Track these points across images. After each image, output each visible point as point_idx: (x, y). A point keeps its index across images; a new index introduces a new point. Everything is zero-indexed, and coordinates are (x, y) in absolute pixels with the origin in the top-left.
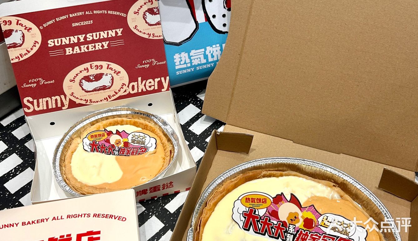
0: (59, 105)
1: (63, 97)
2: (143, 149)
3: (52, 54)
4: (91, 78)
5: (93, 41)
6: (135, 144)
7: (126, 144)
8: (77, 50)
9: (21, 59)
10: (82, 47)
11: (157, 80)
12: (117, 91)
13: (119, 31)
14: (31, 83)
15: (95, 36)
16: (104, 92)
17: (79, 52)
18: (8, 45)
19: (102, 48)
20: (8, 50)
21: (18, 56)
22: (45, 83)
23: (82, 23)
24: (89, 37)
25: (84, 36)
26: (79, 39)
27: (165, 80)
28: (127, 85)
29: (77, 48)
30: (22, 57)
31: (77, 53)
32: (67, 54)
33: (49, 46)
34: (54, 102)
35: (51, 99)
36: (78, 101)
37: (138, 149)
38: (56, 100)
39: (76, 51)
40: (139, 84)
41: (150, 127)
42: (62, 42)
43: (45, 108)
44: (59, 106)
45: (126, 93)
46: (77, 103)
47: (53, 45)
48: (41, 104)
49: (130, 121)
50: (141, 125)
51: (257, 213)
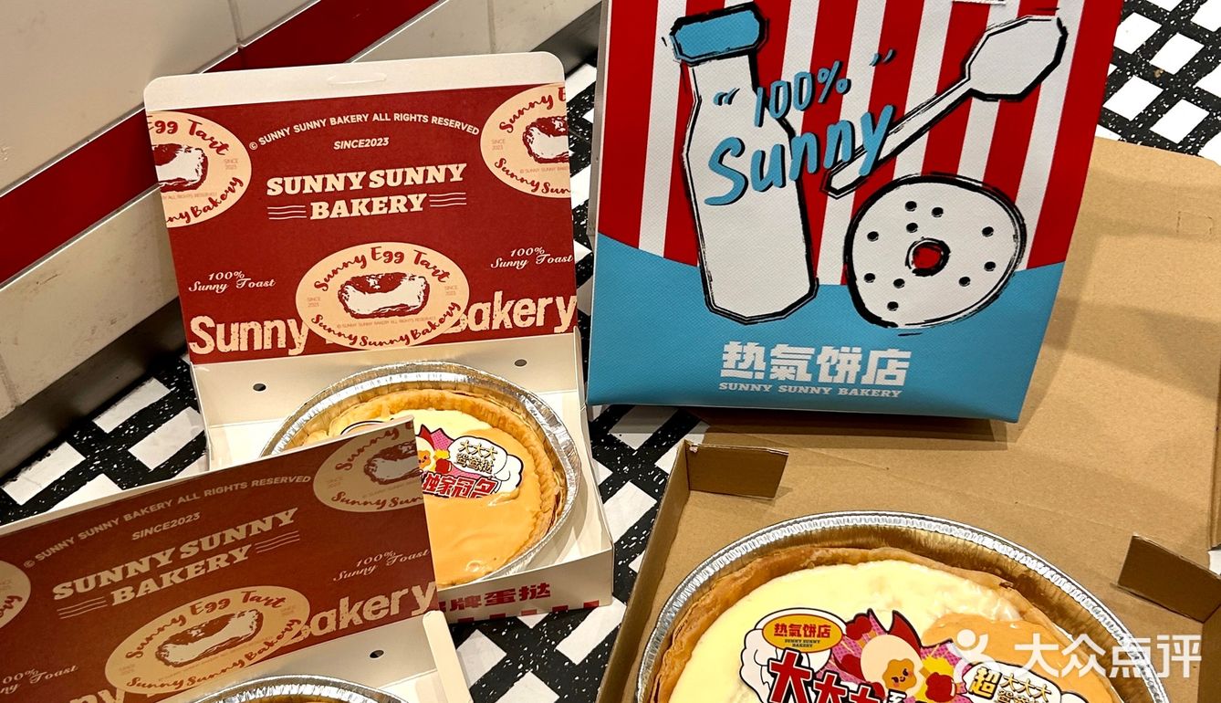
0: (282, 344)
1: (292, 323)
2: (487, 483)
3: (276, 214)
4: (372, 282)
5: (386, 191)
6: (467, 469)
7: (443, 465)
8: (340, 209)
9: (194, 221)
10: (355, 202)
11: (543, 302)
12: (435, 321)
13: (457, 171)
14: (214, 282)
15: (392, 177)
16: (401, 321)
17: (345, 214)
18: (164, 183)
19: (406, 210)
20: (162, 194)
21: (186, 213)
22: (250, 285)
23: (361, 142)
24: (376, 179)
25: (362, 174)
26: (348, 182)
27: (567, 303)
28: (463, 309)
29: (341, 203)
30: (196, 216)
31: (341, 216)
32: (315, 216)
33: (270, 193)
34: (268, 334)
35: (263, 327)
36: (330, 339)
37: (472, 483)
38: (275, 330)
39: (340, 211)
40: (495, 309)
41: (513, 423)
42: (303, 187)
43: (244, 347)
44: (279, 346)
45: (457, 329)
46: (327, 342)
47: (279, 190)
48: (234, 337)
49: (463, 402)
50: (490, 414)
51: (805, 663)
